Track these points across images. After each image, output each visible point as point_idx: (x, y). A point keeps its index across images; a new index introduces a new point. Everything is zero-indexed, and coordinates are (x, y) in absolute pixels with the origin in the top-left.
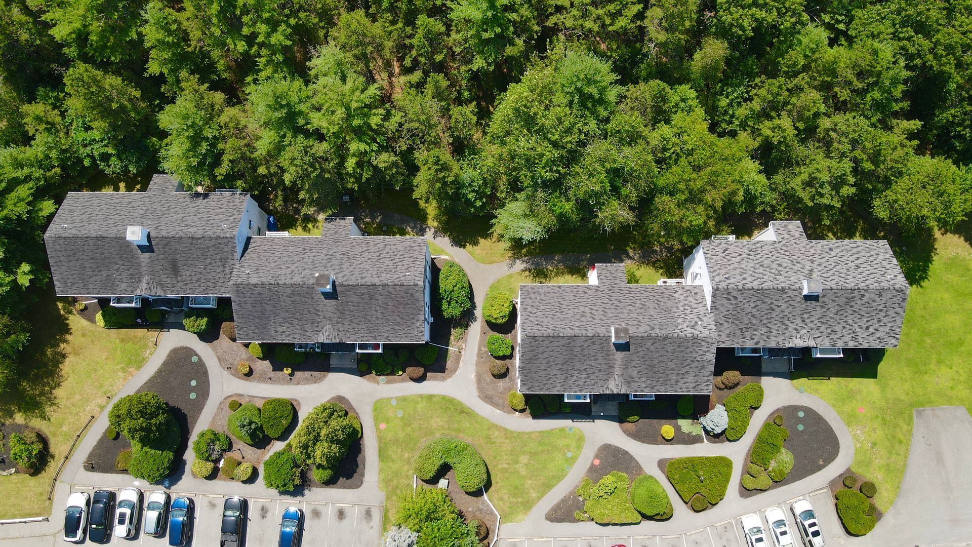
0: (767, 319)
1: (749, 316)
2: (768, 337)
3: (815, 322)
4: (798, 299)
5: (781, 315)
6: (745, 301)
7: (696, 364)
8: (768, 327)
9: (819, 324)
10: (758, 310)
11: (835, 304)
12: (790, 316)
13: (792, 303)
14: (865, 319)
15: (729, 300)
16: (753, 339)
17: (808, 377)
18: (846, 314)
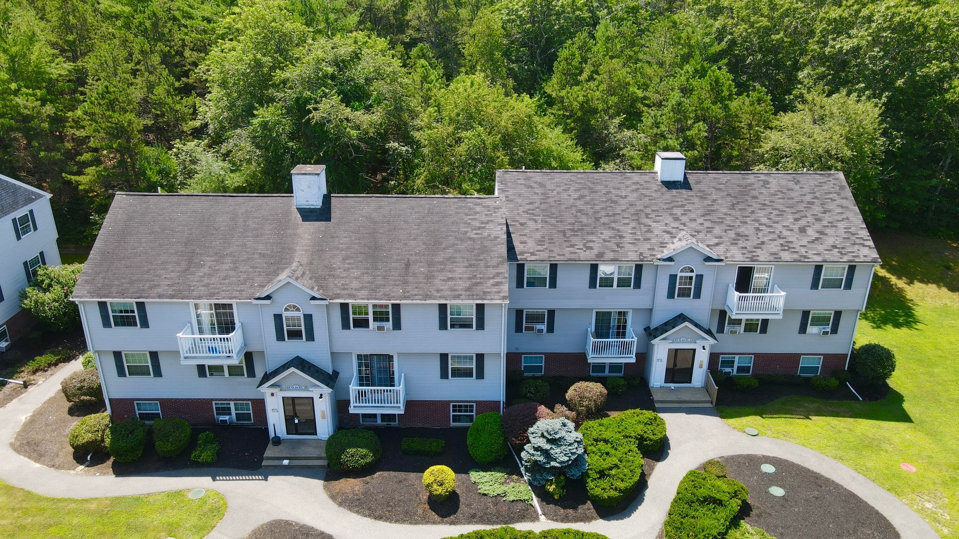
0: (608, 215)
1: (574, 211)
2: (618, 245)
3: (700, 221)
4: (654, 187)
5: (632, 210)
6: (558, 189)
8: (613, 229)
9: (708, 224)
10: (587, 203)
11: (722, 194)
12: (648, 211)
13: (644, 192)
14: (791, 218)
16: (591, 248)
17: (761, 414)
18: (750, 209)
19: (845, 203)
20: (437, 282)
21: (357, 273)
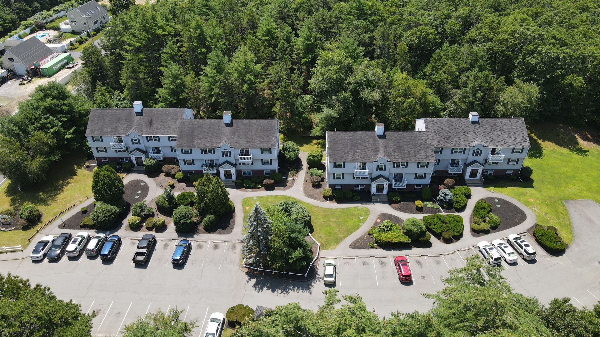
0: (456, 133)
1: (447, 132)
2: (459, 142)
3: (482, 135)
4: (469, 124)
5: (463, 131)
6: (442, 124)
7: (422, 146)
8: (458, 137)
9: (484, 135)
10: (450, 129)
11: (488, 126)
12: (468, 131)
13: (466, 125)
14: (507, 133)
15: (434, 124)
16: (452, 143)
17: (494, 187)
18: (496, 131)
19: (523, 128)
20: (417, 156)
21: (397, 154)
